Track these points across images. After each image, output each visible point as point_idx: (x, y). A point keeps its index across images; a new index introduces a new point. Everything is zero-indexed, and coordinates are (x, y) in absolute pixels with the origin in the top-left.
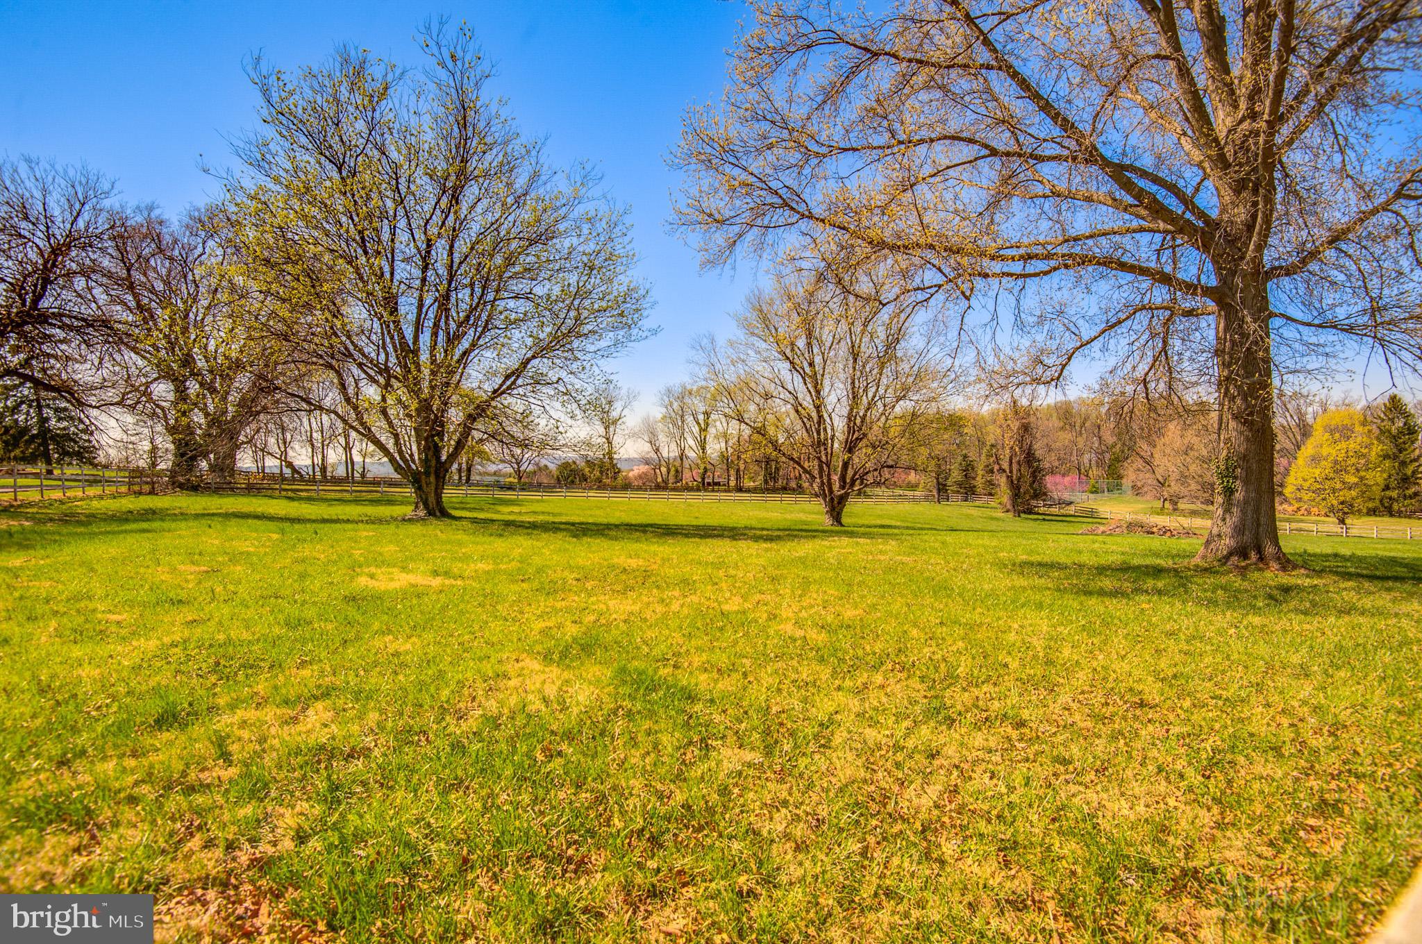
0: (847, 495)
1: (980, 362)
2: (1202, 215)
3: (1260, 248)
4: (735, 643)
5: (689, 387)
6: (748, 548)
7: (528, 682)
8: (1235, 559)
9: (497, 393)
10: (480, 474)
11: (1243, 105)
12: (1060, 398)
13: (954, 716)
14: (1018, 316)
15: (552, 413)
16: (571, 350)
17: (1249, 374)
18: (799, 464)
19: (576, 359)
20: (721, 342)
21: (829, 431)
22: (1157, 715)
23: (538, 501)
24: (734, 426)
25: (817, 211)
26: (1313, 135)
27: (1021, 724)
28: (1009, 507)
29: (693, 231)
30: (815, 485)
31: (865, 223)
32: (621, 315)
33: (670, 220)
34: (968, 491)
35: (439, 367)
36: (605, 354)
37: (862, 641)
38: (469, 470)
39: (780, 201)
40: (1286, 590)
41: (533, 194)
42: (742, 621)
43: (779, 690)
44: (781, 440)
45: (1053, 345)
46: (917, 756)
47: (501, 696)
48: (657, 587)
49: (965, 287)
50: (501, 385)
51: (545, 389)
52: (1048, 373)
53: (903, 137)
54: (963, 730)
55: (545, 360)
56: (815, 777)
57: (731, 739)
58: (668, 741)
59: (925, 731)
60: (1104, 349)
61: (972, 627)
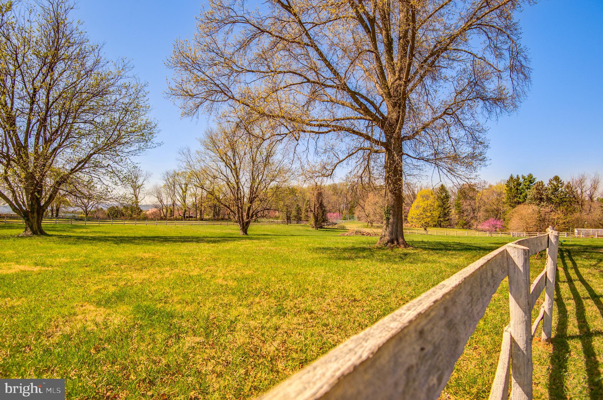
0: (250, 221)
1: (302, 167)
2: (382, 115)
3: (400, 129)
4: (195, 289)
5: (177, 172)
6: (204, 246)
7: (87, 316)
8: (389, 244)
9: (73, 171)
10: (64, 212)
11: (397, 74)
12: (332, 183)
13: (287, 312)
14: (316, 149)
15: (104, 182)
16: (116, 151)
17: (395, 176)
18: (229, 208)
19: (118, 155)
20: (193, 151)
21: (242, 193)
22: (360, 304)
23: (97, 226)
24: (199, 190)
25: (237, 96)
26: (418, 88)
27: (311, 312)
28: (314, 226)
29: (179, 98)
30: (236, 217)
31: (257, 104)
32: (143, 135)
33: (167, 91)
34: (299, 220)
35: (39, 156)
36: (134, 153)
37: (252, 284)
38: (58, 210)
39: (219, 90)
40: (405, 255)
41: (96, 71)
42: (199, 279)
43: (214, 309)
44: (221, 198)
45: (330, 161)
46: (271, 330)
47: (72, 324)
48: (159, 266)
49: (297, 135)
50: (76, 167)
51: (100, 170)
52: (328, 172)
53: (273, 69)
54: (290, 317)
55: (101, 155)
56: (227, 344)
57: (190, 332)
58: (159, 337)
59: (274, 319)
60: (347, 164)
61: (296, 275)
